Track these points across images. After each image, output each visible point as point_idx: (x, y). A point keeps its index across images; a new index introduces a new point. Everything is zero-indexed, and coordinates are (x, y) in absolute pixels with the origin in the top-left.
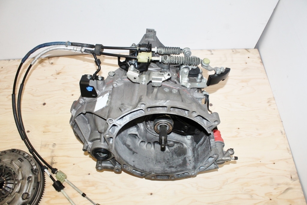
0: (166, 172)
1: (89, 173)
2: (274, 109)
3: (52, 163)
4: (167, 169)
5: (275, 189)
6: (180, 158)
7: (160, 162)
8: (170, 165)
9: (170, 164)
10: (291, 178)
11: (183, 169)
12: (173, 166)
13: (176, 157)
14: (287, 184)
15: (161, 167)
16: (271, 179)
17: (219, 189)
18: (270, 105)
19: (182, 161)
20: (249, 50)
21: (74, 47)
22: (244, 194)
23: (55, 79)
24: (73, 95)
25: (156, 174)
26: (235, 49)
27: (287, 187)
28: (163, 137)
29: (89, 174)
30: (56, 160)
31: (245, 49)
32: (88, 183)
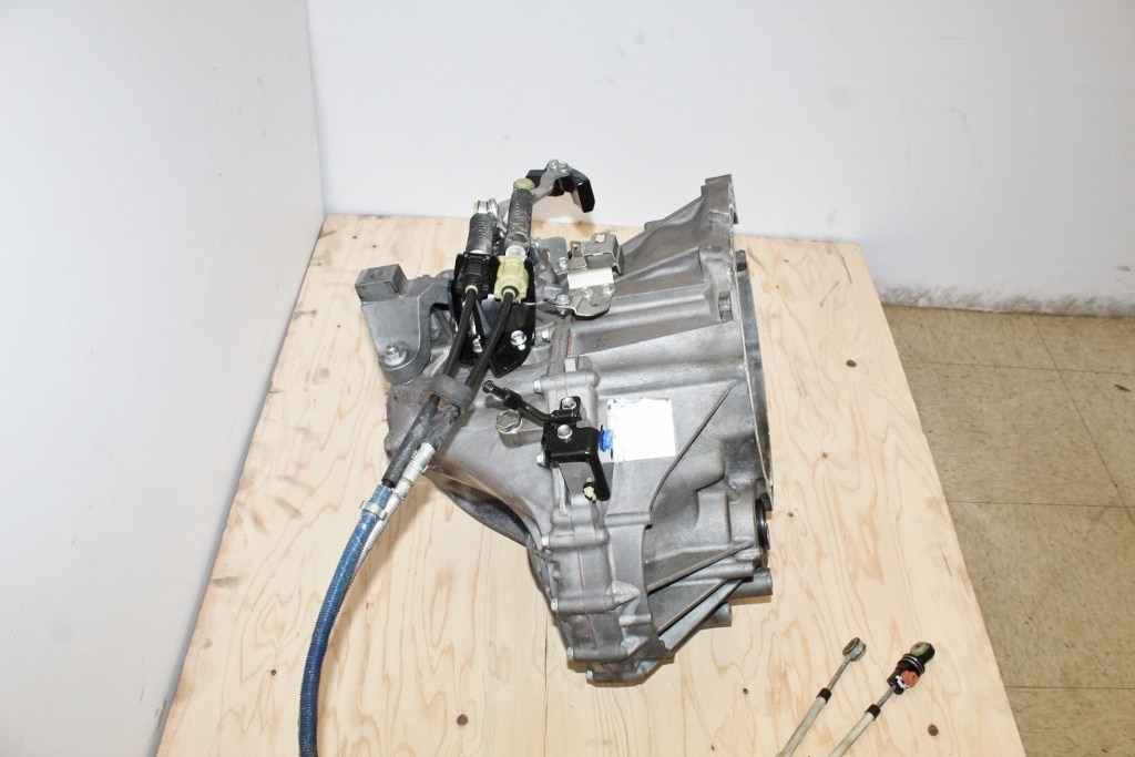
1: (740, 690)
20: (326, 230)
29: (745, 691)
32: (776, 695)
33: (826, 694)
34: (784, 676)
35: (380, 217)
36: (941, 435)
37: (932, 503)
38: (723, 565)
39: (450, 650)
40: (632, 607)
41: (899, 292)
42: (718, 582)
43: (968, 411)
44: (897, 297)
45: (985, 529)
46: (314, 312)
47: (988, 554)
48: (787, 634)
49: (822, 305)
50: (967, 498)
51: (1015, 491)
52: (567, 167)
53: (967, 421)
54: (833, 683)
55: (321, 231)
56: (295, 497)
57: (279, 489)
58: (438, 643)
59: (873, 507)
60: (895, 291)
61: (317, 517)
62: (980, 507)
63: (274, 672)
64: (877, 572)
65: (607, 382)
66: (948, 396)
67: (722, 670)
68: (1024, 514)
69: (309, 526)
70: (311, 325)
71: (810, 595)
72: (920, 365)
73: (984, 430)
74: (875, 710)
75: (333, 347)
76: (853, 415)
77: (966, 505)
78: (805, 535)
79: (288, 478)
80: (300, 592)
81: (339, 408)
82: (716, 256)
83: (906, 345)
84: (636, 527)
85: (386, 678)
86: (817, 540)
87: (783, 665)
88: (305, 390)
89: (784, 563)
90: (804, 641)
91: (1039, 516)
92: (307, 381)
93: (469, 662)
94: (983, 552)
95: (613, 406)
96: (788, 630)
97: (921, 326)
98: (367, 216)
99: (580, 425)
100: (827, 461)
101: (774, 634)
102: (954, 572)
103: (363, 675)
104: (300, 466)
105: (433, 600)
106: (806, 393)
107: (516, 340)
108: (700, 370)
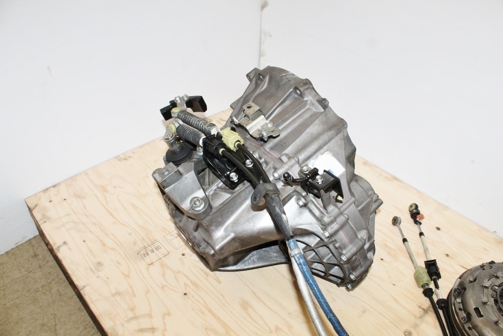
3: (426, 311)
29: (382, 259)
30: (418, 312)
32: (391, 253)
33: (405, 240)
35: (54, 186)
39: (277, 329)
40: (367, 239)
46: (65, 243)
52: (187, 96)
54: (403, 235)
55: (29, 209)
56: (145, 323)
57: (134, 325)
58: (270, 330)
61: (165, 323)
65: (302, 157)
69: (165, 330)
70: (70, 249)
74: (421, 234)
75: (91, 251)
79: (132, 318)
81: (123, 274)
82: (307, 87)
88: (98, 277)
92: (94, 273)
93: (290, 327)
104: (132, 309)
105: (251, 317)
107: (249, 165)
108: (332, 132)
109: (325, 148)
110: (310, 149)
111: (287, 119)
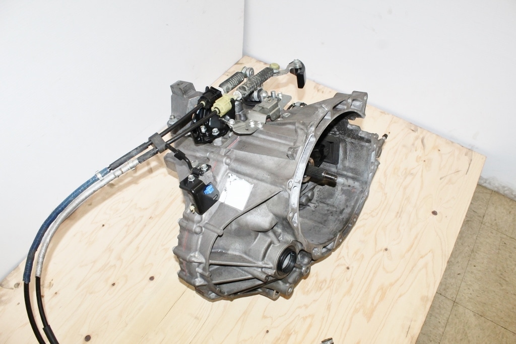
0: (345, 220)
1: (266, 330)
2: (330, 92)
4: (341, 217)
5: (416, 150)
6: (336, 195)
7: (326, 221)
8: (338, 213)
9: (337, 211)
10: (413, 130)
11: (355, 199)
12: (342, 208)
13: (332, 200)
14: (417, 138)
15: (335, 222)
16: (404, 146)
17: (386, 197)
18: (323, 92)
19: (344, 196)
20: (240, 62)
21: (120, 169)
22: (405, 178)
23: (54, 296)
24: (114, 284)
25: (342, 231)
26: (226, 72)
27: (419, 141)
28: (323, 174)
29: (268, 331)
31: (236, 64)
32: (280, 341)
34: (289, 335)
36: (480, 271)
37: (424, 299)
38: (254, 270)
39: (166, 250)
40: (202, 266)
41: (506, 189)
42: (250, 276)
43: (505, 266)
44: (504, 191)
45: (469, 328)
47: (461, 340)
48: (305, 319)
49: (441, 179)
50: (470, 308)
51: (502, 318)
53: (500, 270)
58: (164, 245)
59: (392, 285)
60: (504, 187)
62: (475, 315)
63: (103, 225)
64: (369, 316)
65: (233, 166)
66: (498, 253)
67: (264, 317)
68: (498, 332)
71: (329, 307)
72: (494, 232)
73: (507, 279)
76: (416, 237)
77: (467, 310)
78: (348, 281)
80: (132, 201)
82: (302, 127)
83: (494, 218)
84: (214, 233)
85: (138, 248)
86: (352, 286)
87: (292, 330)
89: (328, 288)
90: (310, 326)
91: (507, 337)
93: (170, 258)
94: (459, 337)
95: (231, 177)
96: (306, 317)
97: (510, 212)
98: (260, 61)
99: (201, 178)
100: (386, 253)
101: (299, 315)
102: (409, 336)
103: (131, 242)
106: (400, 217)
107: (215, 133)
108: (269, 177)
109: (255, 181)
110: (243, 168)
111: (271, 136)
